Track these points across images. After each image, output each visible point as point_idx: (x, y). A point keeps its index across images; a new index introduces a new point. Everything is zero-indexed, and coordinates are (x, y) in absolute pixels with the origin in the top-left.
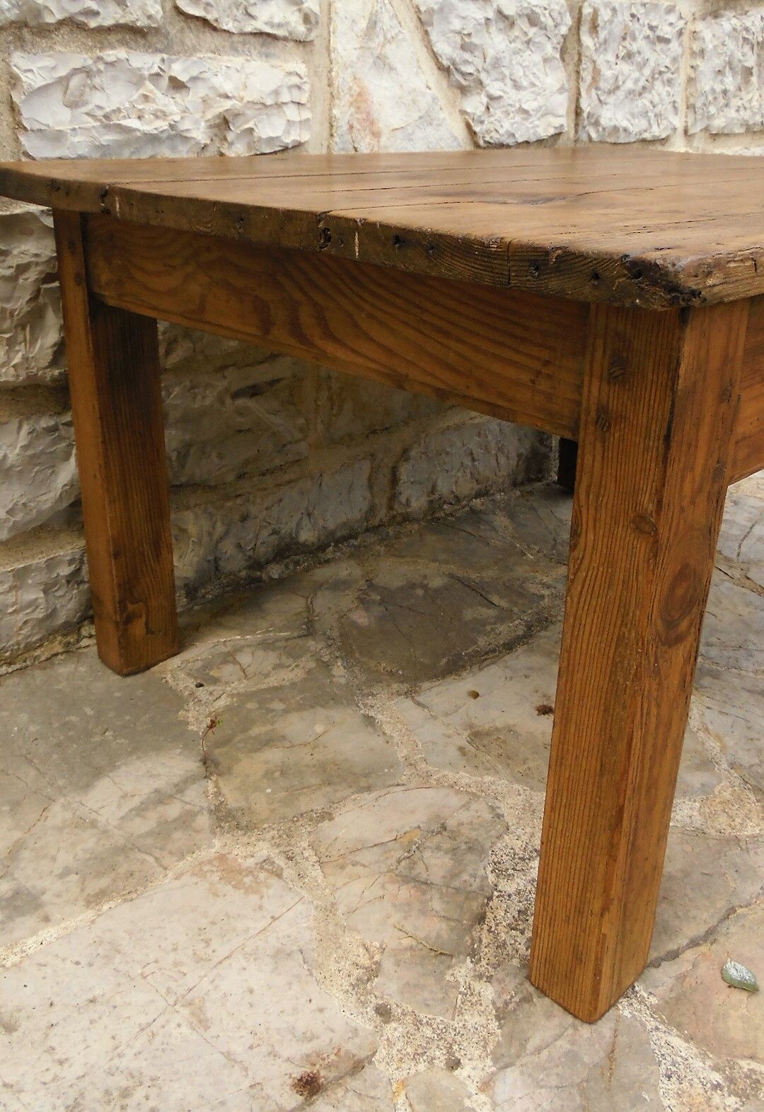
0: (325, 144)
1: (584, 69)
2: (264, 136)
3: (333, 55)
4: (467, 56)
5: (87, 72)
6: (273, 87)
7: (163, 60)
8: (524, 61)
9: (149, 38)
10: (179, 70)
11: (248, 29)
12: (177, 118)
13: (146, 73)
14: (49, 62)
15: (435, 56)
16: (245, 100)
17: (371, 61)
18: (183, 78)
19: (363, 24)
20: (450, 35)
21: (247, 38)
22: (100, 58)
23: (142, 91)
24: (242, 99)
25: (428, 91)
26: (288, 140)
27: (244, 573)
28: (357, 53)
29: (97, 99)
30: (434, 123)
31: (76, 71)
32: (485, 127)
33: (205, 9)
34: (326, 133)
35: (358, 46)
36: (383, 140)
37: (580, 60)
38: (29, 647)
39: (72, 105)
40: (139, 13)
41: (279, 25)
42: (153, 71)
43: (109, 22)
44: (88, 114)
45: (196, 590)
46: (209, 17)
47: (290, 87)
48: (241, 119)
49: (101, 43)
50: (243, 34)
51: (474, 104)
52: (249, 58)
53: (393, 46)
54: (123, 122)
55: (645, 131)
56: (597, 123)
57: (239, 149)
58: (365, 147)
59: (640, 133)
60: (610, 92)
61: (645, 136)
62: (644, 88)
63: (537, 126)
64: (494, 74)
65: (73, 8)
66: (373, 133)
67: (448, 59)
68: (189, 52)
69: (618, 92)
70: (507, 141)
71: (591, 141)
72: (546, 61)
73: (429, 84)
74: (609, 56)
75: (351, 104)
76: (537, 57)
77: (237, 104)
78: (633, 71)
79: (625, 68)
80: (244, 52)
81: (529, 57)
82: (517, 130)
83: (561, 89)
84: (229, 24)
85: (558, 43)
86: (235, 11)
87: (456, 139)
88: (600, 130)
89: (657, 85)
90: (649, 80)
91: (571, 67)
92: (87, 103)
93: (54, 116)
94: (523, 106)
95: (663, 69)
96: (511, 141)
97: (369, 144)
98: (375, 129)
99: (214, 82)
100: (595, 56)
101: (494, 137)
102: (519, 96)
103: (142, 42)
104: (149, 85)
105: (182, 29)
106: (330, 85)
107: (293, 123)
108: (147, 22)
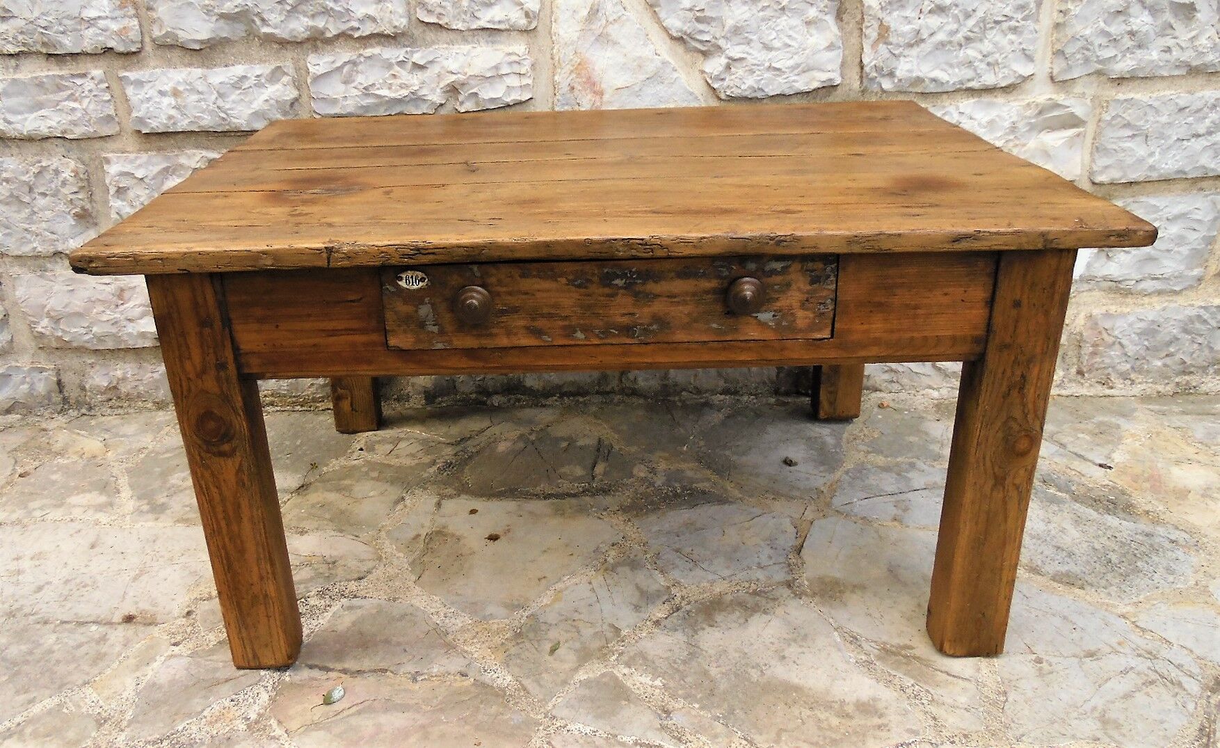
0: (550, 100)
1: (867, 27)
2: (486, 98)
3: (554, 38)
4: (701, 27)
5: (354, 63)
6: (494, 64)
7: (406, 52)
8: (777, 26)
9: (398, 39)
10: (418, 57)
11: (474, 27)
12: (416, 88)
13: (394, 61)
14: (331, 59)
15: (666, 30)
16: (468, 75)
17: (593, 39)
18: (422, 63)
19: (584, 13)
20: (680, 12)
21: (476, 33)
22: (361, 55)
23: (392, 72)
24: (465, 74)
25: (657, 57)
26: (509, 100)
27: (474, 396)
28: (577, 34)
29: (361, 79)
30: (666, 82)
31: (346, 63)
32: (725, 84)
33: (438, 18)
34: (551, 92)
35: (579, 29)
36: (606, 97)
37: (863, 19)
38: (314, 400)
39: (346, 82)
40: (387, 25)
41: (500, 22)
42: (399, 59)
43: (368, 33)
44: (355, 88)
45: (435, 397)
46: (440, 23)
47: (510, 63)
48: (466, 88)
49: (364, 44)
50: (470, 30)
51: (714, 65)
52: (476, 46)
53: (616, 26)
54: (377, 92)
55: (969, 80)
56: (891, 74)
57: (469, 106)
58: (586, 103)
59: (961, 82)
60: (911, 46)
61: (970, 85)
62: (968, 39)
63: (794, 81)
64: (736, 39)
65: (344, 27)
66: (594, 92)
67: (681, 31)
68: (428, 45)
69: (923, 45)
70: (754, 95)
71: (884, 91)
72: (808, 23)
73: (658, 52)
74: (908, 12)
75: (572, 71)
76: (795, 21)
77: (461, 77)
78: (947, 23)
79: (934, 21)
80: (473, 42)
81: (784, 21)
82: (767, 85)
83: (831, 47)
84: (459, 25)
85: (826, 7)
86: (464, 16)
87: (691, 94)
88: (896, 81)
89: (990, 34)
90: (976, 30)
91: (852, 25)
92: (354, 81)
93: (334, 89)
94: (774, 65)
95: (1000, 19)
96: (759, 95)
97: (590, 100)
98: (597, 88)
99: (446, 63)
100: (880, 15)
101: (736, 92)
102: (770, 56)
103: (393, 42)
104: (397, 68)
105: (424, 31)
106: (552, 59)
107: (513, 88)
108: (394, 30)
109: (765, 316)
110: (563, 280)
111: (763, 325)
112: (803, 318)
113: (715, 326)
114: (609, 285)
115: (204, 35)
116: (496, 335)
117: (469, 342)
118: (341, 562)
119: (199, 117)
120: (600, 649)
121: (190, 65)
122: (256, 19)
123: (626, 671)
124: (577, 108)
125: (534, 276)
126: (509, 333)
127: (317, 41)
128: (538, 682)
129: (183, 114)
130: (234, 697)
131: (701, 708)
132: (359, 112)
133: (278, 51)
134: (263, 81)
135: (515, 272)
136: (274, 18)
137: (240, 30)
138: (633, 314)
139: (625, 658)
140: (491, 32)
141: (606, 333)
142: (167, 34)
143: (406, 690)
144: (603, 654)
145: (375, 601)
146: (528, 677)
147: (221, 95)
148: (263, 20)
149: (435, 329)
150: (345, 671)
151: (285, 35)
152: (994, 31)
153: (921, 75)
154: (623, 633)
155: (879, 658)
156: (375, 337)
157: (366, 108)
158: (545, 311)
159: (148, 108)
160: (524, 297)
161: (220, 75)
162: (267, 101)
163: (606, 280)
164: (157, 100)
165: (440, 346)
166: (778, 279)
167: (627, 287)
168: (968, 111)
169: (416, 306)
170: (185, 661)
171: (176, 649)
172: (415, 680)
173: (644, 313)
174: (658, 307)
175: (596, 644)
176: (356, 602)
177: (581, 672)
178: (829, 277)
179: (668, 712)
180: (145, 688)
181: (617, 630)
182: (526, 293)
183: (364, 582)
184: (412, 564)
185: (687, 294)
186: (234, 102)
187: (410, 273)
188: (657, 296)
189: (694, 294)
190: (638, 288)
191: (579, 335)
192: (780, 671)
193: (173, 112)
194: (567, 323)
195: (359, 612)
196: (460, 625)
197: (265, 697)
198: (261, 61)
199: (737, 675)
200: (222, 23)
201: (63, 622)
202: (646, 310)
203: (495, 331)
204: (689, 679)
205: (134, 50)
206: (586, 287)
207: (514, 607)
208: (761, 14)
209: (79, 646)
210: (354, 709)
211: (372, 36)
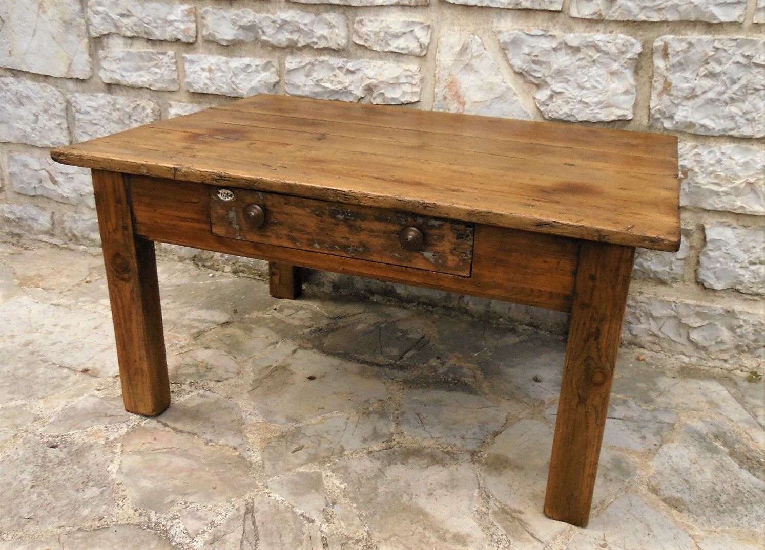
0: (431, 104)
1: (656, 81)
2: (389, 97)
3: (437, 63)
4: (535, 67)
5: (313, 65)
6: (396, 76)
7: (344, 62)
8: (589, 73)
9: (340, 52)
10: (350, 65)
11: (387, 50)
12: (347, 85)
13: (335, 66)
14: (300, 60)
15: (511, 66)
16: (379, 80)
17: (462, 66)
18: (352, 69)
19: (458, 49)
20: (522, 56)
21: (388, 54)
22: (317, 60)
23: (334, 73)
24: (377, 80)
25: (504, 84)
26: (403, 100)
28: (452, 62)
29: (315, 75)
30: (508, 102)
31: (307, 64)
32: (549, 108)
33: (365, 42)
34: (431, 99)
35: (453, 59)
36: (467, 107)
37: (653, 75)
39: (307, 76)
40: (334, 43)
41: (402, 49)
42: (339, 65)
43: (322, 46)
44: (311, 80)
46: (366, 45)
47: (407, 76)
48: (378, 88)
49: (319, 53)
50: (384, 52)
51: (543, 95)
52: (387, 62)
53: (478, 60)
54: (323, 84)
55: (731, 130)
56: (671, 117)
57: (379, 101)
58: (453, 108)
59: (724, 130)
60: (688, 99)
61: (731, 133)
62: (732, 99)
63: (597, 113)
64: (559, 78)
65: (309, 41)
66: (459, 102)
67: (521, 68)
68: (357, 58)
69: (696, 99)
70: (568, 119)
71: (665, 129)
72: (613, 73)
73: (505, 81)
74: (687, 74)
75: (446, 87)
76: (602, 71)
77: (375, 81)
78: (717, 85)
79: (707, 83)
80: (385, 60)
81: (594, 70)
82: (578, 113)
83: (627, 92)
84: (377, 48)
85: (625, 63)
86: (381, 43)
87: (525, 112)
88: (674, 123)
89: (750, 98)
90: (739, 93)
91: (645, 79)
92: (311, 76)
93: (299, 79)
94: (584, 100)
95: (758, 87)
96: (572, 119)
97: (456, 107)
98: (461, 100)
99: (366, 71)
100: (665, 73)
101: (555, 115)
102: (581, 93)
103: (337, 54)
104: (337, 71)
105: (356, 49)
106: (435, 77)
107: (407, 92)
108: (337, 46)
109: (428, 255)
110: (309, 210)
111: (427, 260)
112: (452, 260)
113: (396, 255)
114: (334, 218)
115: (229, 37)
116: (270, 237)
117: (256, 238)
118: (214, 370)
119: (221, 86)
120: (324, 458)
121: (221, 54)
122: (260, 31)
123: (329, 474)
124: (447, 111)
125: (292, 205)
126: (278, 237)
127: (291, 48)
128: (273, 465)
129: (213, 84)
130: (107, 425)
131: (356, 508)
132: (313, 96)
133: (270, 52)
134: (260, 68)
135: (282, 200)
136: (269, 31)
137: (250, 36)
138: (348, 239)
139: (335, 467)
140: (397, 55)
141: (332, 247)
142: (210, 35)
143: (199, 448)
144: (323, 461)
145: (218, 396)
146: (270, 460)
147: (235, 75)
148: (263, 32)
149: (237, 227)
150: (174, 429)
151: (275, 42)
152: (754, 96)
153: (693, 120)
154: (346, 452)
155: (495, 513)
156: (205, 226)
157: (317, 94)
158: (298, 227)
159: (194, 77)
160: (286, 216)
161: (237, 63)
162: (259, 81)
163: (333, 214)
164: (200, 73)
165: (239, 238)
166: (437, 232)
167: (345, 220)
168: (729, 152)
169: (228, 211)
170: (97, 400)
171: (97, 392)
172: (207, 444)
173: (354, 239)
174: (363, 237)
175: (323, 454)
176: (208, 393)
177: (303, 467)
178: (468, 236)
179: (334, 503)
180: (68, 408)
181: (343, 450)
182: (287, 214)
183: (220, 384)
184: (255, 381)
185: (381, 231)
186: (241, 79)
187: (224, 191)
188: (362, 230)
189: (385, 232)
190: (352, 222)
191: (317, 246)
192: (423, 502)
193: (207, 81)
194: (310, 237)
195: (205, 399)
196: (254, 421)
197: (125, 430)
198: (261, 57)
199: (394, 496)
200: (241, 31)
201: (54, 364)
202: (356, 237)
203: (269, 234)
204: (363, 490)
205: (191, 41)
206: (321, 217)
207: (290, 419)
208: (578, 63)
209: (53, 378)
210: (165, 450)
211: (324, 49)
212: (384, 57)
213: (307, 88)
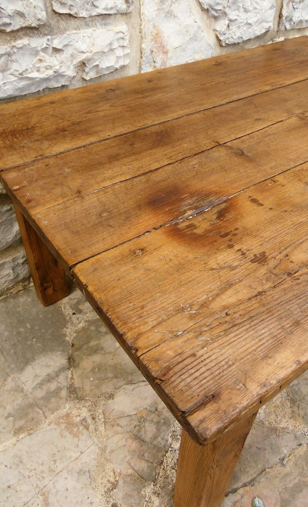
0: (138, 62)
2: (104, 67)
3: (142, 17)
5: (9, 54)
6: (109, 42)
7: (48, 40)
9: (40, 29)
10: (57, 43)
11: (94, 14)
12: (57, 68)
13: (39, 48)
15: (200, 4)
16: (93, 52)
17: (163, 15)
18: (60, 47)
21: (94, 18)
22: (14, 46)
23: (38, 58)
24: (91, 52)
25: (195, 24)
26: (117, 66)
28: (155, 13)
29: (14, 67)
30: (198, 39)
32: (226, 36)
33: (69, 9)
34: (139, 56)
35: (156, 9)
36: (169, 56)
40: (33, 19)
41: (111, 8)
42: (43, 47)
43: (18, 27)
44: (11, 74)
46: (71, 12)
47: (118, 40)
48: (91, 62)
49: (14, 37)
50: (91, 17)
51: (221, 25)
52: (95, 29)
53: (176, 4)
54: (29, 75)
56: (291, 20)
57: (92, 75)
58: (159, 60)
60: (300, 2)
63: (255, 30)
64: (233, 7)
66: (164, 52)
68: (62, 32)
70: (238, 41)
71: (287, 30)
73: (196, 20)
75: (152, 40)
77: (89, 55)
80: (92, 25)
82: (244, 34)
83: (272, 7)
84: (83, 14)
86: (86, 6)
87: (210, 45)
88: (292, 23)
92: (10, 69)
94: (248, 21)
96: (240, 41)
97: (162, 58)
98: (165, 50)
99: (77, 45)
101: (232, 41)
102: (247, 16)
103: (36, 32)
104: (42, 54)
105: (58, 21)
106: (141, 32)
107: (120, 57)
108: (38, 23)
140: (104, 17)
150: (245, 485)
153: (302, 18)
157: (21, 89)
211: (22, 29)
212: (90, 23)
213: (7, 87)
